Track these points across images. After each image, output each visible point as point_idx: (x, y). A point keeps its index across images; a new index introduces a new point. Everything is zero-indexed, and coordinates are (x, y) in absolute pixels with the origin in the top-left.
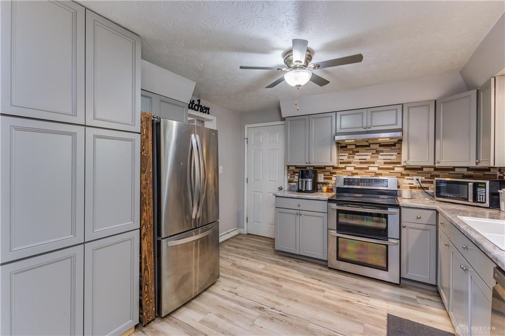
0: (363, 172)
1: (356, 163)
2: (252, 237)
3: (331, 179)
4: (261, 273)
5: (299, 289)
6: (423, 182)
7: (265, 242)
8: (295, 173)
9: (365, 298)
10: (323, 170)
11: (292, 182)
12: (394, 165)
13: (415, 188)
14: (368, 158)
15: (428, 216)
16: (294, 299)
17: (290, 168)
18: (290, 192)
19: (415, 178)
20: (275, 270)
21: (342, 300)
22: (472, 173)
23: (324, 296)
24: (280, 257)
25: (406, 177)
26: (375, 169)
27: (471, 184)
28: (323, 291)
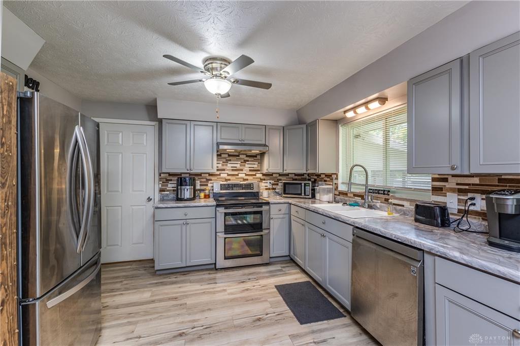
0: (234, 178)
1: (228, 170)
2: (108, 267)
3: (207, 185)
4: (153, 302)
5: (205, 298)
6: (273, 184)
7: (129, 267)
8: (168, 180)
9: (256, 281)
10: (199, 177)
11: (164, 191)
12: (256, 172)
13: (269, 189)
14: (238, 166)
15: (284, 208)
16: (206, 309)
17: (162, 175)
18: (162, 202)
19: (269, 181)
20: (166, 291)
21: (243, 291)
22: (296, 177)
23: (229, 294)
24: (161, 277)
25: (264, 181)
26: (243, 175)
27: (303, 184)
28: (225, 290)
